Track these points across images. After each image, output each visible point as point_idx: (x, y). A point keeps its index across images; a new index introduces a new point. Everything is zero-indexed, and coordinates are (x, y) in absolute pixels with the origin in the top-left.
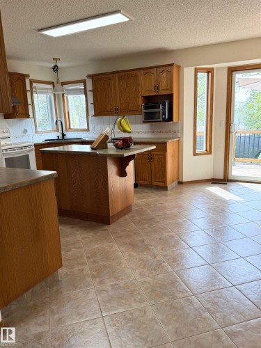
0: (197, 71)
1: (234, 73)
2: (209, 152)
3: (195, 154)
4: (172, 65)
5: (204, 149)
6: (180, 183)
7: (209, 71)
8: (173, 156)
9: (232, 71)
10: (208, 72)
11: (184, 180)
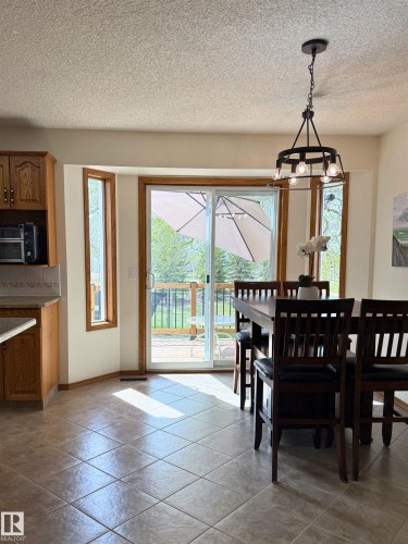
0: (87, 174)
1: (148, 187)
2: (112, 323)
3: (89, 328)
4: (43, 154)
5: (103, 317)
6: (64, 387)
7: (107, 179)
8: (51, 334)
9: (145, 183)
10: (104, 181)
11: (70, 382)
